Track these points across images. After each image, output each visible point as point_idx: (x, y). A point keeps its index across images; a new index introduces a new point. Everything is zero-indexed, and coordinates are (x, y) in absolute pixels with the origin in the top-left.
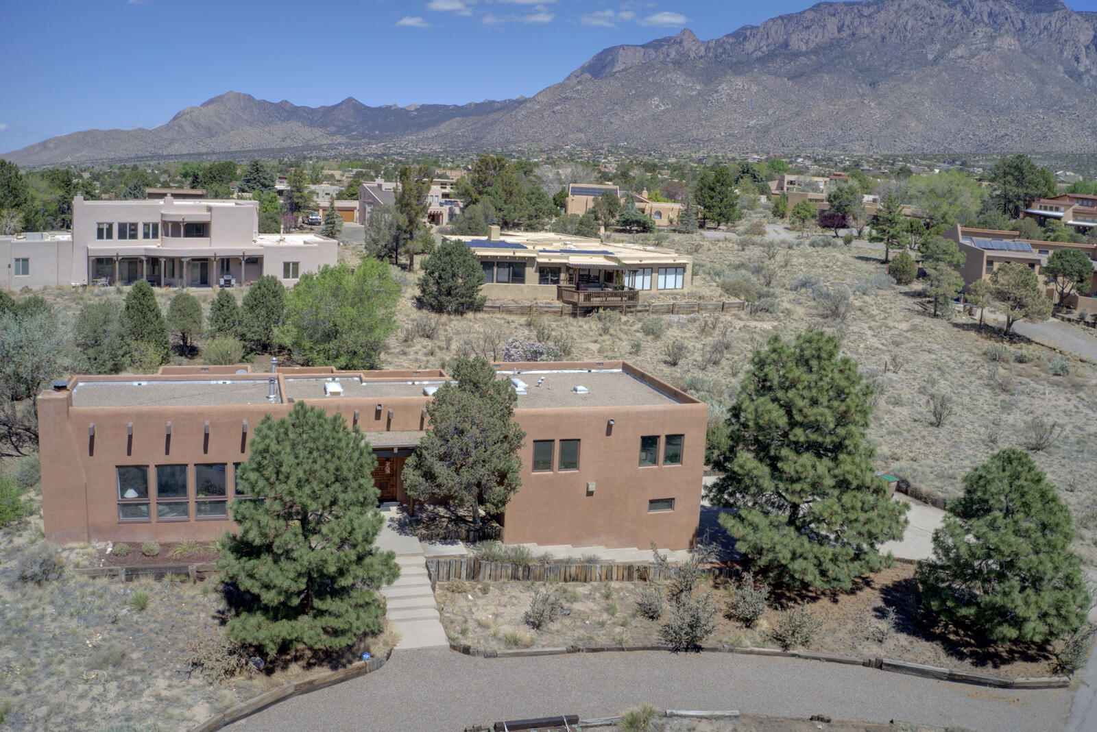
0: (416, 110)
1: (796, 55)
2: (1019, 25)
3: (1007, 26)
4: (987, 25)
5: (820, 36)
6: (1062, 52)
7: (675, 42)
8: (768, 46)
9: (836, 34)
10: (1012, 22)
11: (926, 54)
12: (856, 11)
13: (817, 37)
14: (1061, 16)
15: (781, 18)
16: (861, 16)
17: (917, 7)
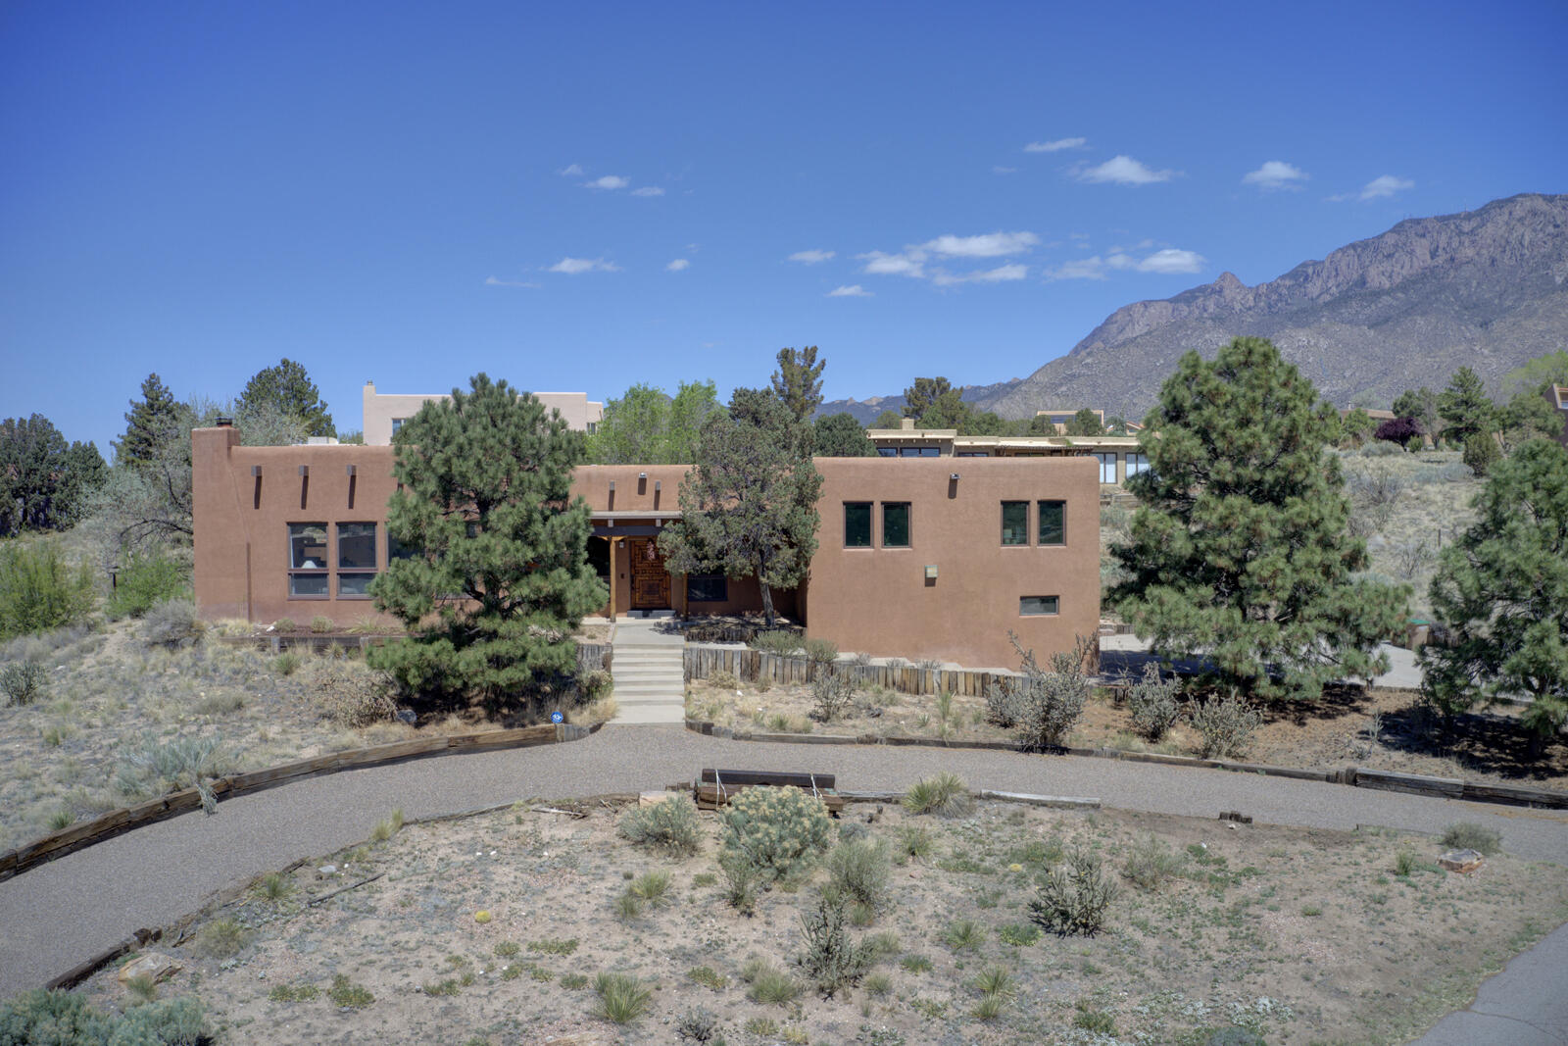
0: (878, 404)
1: (1377, 294)
5: (1407, 266)
7: (1213, 291)
8: (1338, 286)
9: (1429, 261)
11: (1553, 277)
12: (1453, 227)
13: (1404, 268)
15: (1353, 246)
16: (1461, 233)
17: (1534, 213)
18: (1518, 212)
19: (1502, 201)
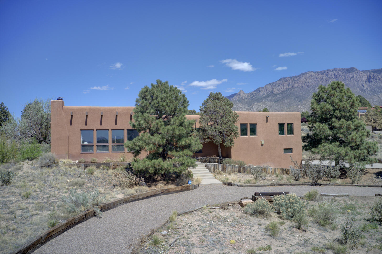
1: (276, 95)
2: (344, 77)
3: (340, 78)
4: (334, 78)
5: (282, 88)
6: (358, 84)
7: (238, 95)
8: (267, 93)
9: (287, 87)
10: (342, 77)
11: (316, 90)
12: (293, 79)
13: (282, 89)
14: (356, 73)
15: (270, 84)
16: (295, 81)
17: (311, 76)
18: (308, 75)
19: (304, 73)
